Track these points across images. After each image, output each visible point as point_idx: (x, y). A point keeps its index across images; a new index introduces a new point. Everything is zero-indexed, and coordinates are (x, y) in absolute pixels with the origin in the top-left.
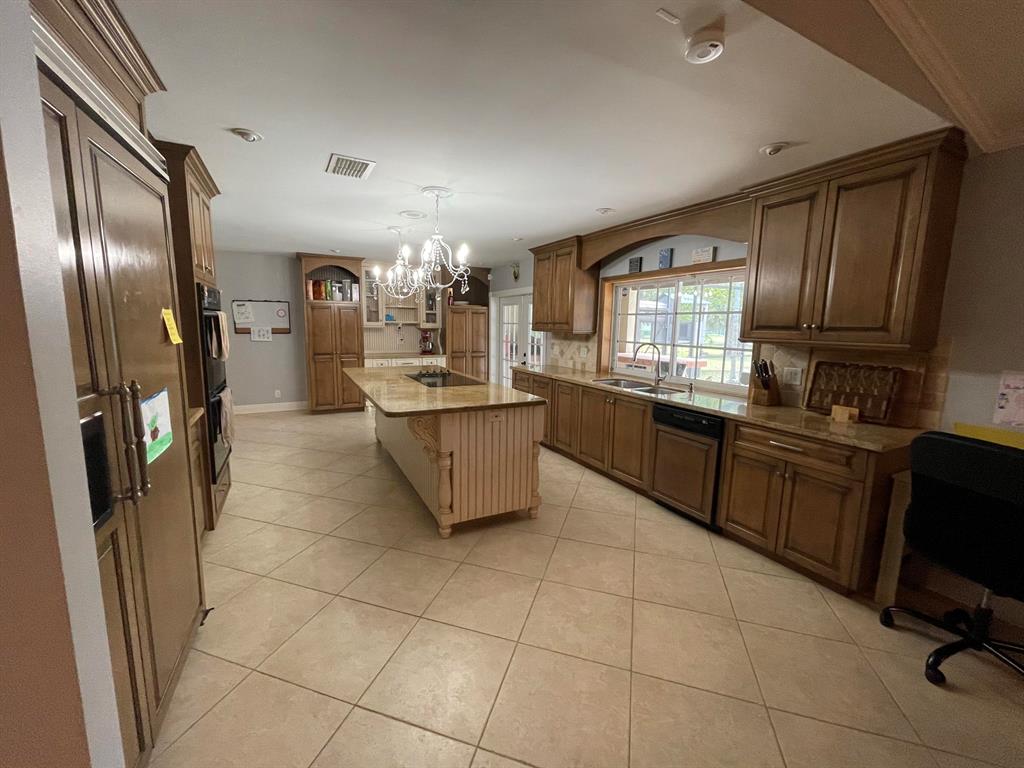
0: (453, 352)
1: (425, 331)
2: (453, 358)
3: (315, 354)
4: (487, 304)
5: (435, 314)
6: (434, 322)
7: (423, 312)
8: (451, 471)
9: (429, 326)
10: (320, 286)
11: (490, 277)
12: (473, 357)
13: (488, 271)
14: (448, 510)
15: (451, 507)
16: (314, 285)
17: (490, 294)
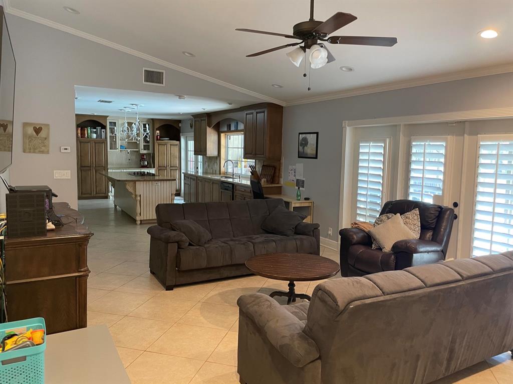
0: (159, 167)
1: (143, 155)
2: (159, 170)
3: (81, 167)
4: (179, 140)
5: (149, 145)
6: (149, 149)
7: (142, 144)
8: (140, 201)
9: (145, 152)
10: (84, 130)
11: (180, 125)
12: (171, 170)
13: (179, 121)
14: (139, 215)
15: (140, 214)
16: (81, 129)
17: (181, 134)
